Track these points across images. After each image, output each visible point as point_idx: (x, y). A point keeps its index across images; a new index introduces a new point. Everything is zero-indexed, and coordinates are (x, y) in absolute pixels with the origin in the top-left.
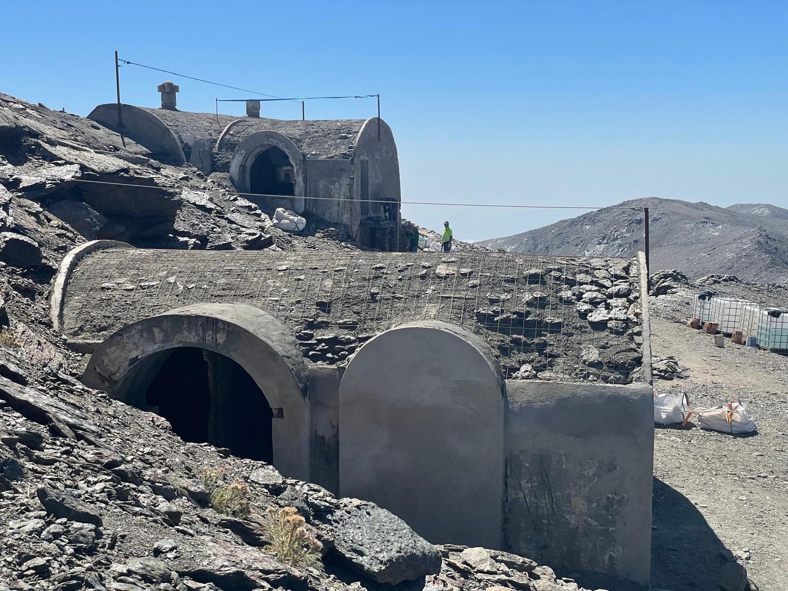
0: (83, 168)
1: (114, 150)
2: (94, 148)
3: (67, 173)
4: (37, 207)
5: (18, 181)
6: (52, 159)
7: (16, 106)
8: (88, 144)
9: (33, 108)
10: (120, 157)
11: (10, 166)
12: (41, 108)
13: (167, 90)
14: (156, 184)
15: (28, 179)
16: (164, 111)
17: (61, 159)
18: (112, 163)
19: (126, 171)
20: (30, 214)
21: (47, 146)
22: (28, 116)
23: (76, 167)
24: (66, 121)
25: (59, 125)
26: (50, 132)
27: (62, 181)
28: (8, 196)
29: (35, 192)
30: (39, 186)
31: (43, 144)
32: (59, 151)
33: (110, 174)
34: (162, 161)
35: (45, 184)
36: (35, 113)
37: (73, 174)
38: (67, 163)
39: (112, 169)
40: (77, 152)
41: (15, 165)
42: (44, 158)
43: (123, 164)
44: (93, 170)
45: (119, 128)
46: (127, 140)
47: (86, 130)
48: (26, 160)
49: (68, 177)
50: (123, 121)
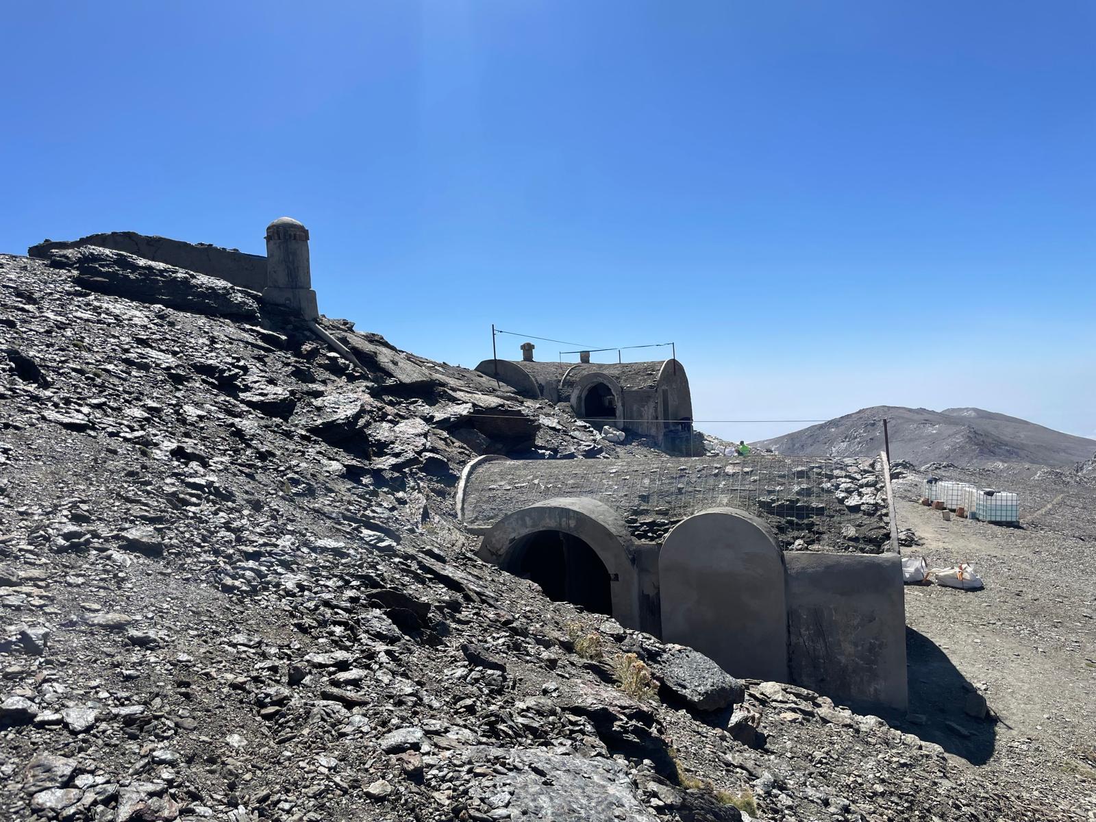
0: (474, 405)
1: (492, 392)
2: (481, 391)
3: (464, 410)
4: (445, 434)
5: (433, 417)
6: (454, 400)
7: (429, 365)
8: (477, 389)
9: (440, 365)
10: (498, 396)
11: (427, 407)
12: (444, 365)
13: (527, 348)
14: (523, 415)
15: (439, 416)
16: (525, 362)
17: (460, 400)
18: (492, 401)
19: (502, 406)
20: (441, 439)
21: (450, 392)
22: (437, 371)
23: (470, 405)
24: (461, 373)
25: (457, 376)
26: (452, 382)
27: (461, 415)
28: (427, 428)
29: (444, 424)
30: (447, 420)
31: (448, 391)
32: (459, 395)
33: (492, 408)
34: (524, 396)
35: (450, 418)
36: (440, 369)
37: (468, 410)
38: (464, 402)
39: (493, 405)
40: (470, 395)
41: (430, 405)
42: (449, 400)
43: (500, 401)
44: (481, 407)
45: (496, 376)
46: (501, 383)
47: (474, 378)
48: (438, 402)
49: (465, 413)
50: (499, 371)
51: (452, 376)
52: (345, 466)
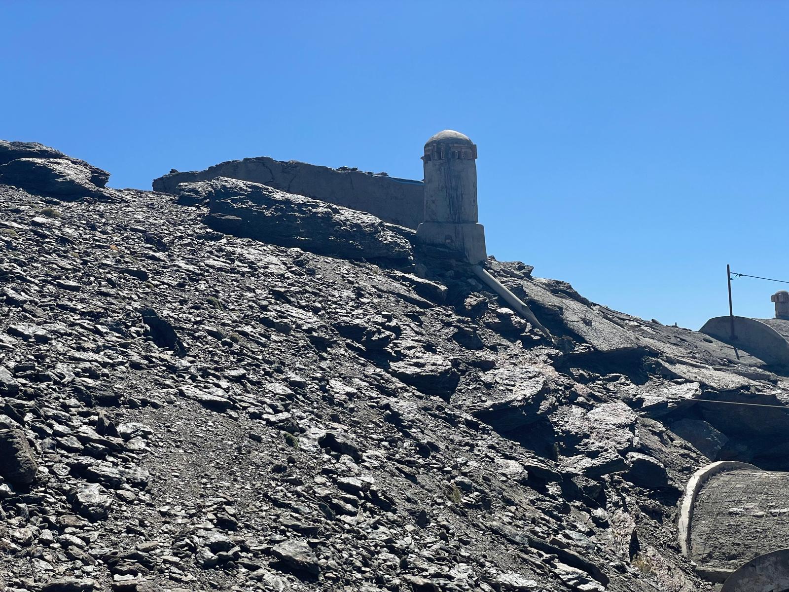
0: (703, 385)
1: (726, 365)
2: (711, 364)
3: (687, 392)
4: (660, 427)
5: (641, 401)
6: (672, 377)
7: (632, 323)
8: (706, 362)
9: (647, 324)
10: (739, 373)
11: (633, 386)
12: (654, 324)
13: (781, 300)
14: (779, 402)
15: (651, 399)
16: (779, 321)
17: (681, 377)
18: (730, 380)
19: (747, 388)
20: (654, 433)
21: (666, 365)
22: (644, 333)
23: (696, 385)
24: (679, 336)
25: (673, 340)
26: (669, 350)
27: (683, 399)
28: (633, 417)
29: (658, 411)
30: (662, 406)
31: (663, 363)
32: (678, 369)
33: (730, 391)
34: (778, 373)
35: (667, 403)
36: (649, 330)
37: (693, 392)
38: (687, 381)
39: (732, 386)
40: (696, 370)
41: (637, 384)
42: (665, 377)
43: (742, 380)
44: (713, 388)
45: (732, 340)
46: (740, 352)
47: (699, 343)
48: (648, 379)
49: (689, 396)
50: (736, 334)
51: (666, 340)
52: (526, 468)
